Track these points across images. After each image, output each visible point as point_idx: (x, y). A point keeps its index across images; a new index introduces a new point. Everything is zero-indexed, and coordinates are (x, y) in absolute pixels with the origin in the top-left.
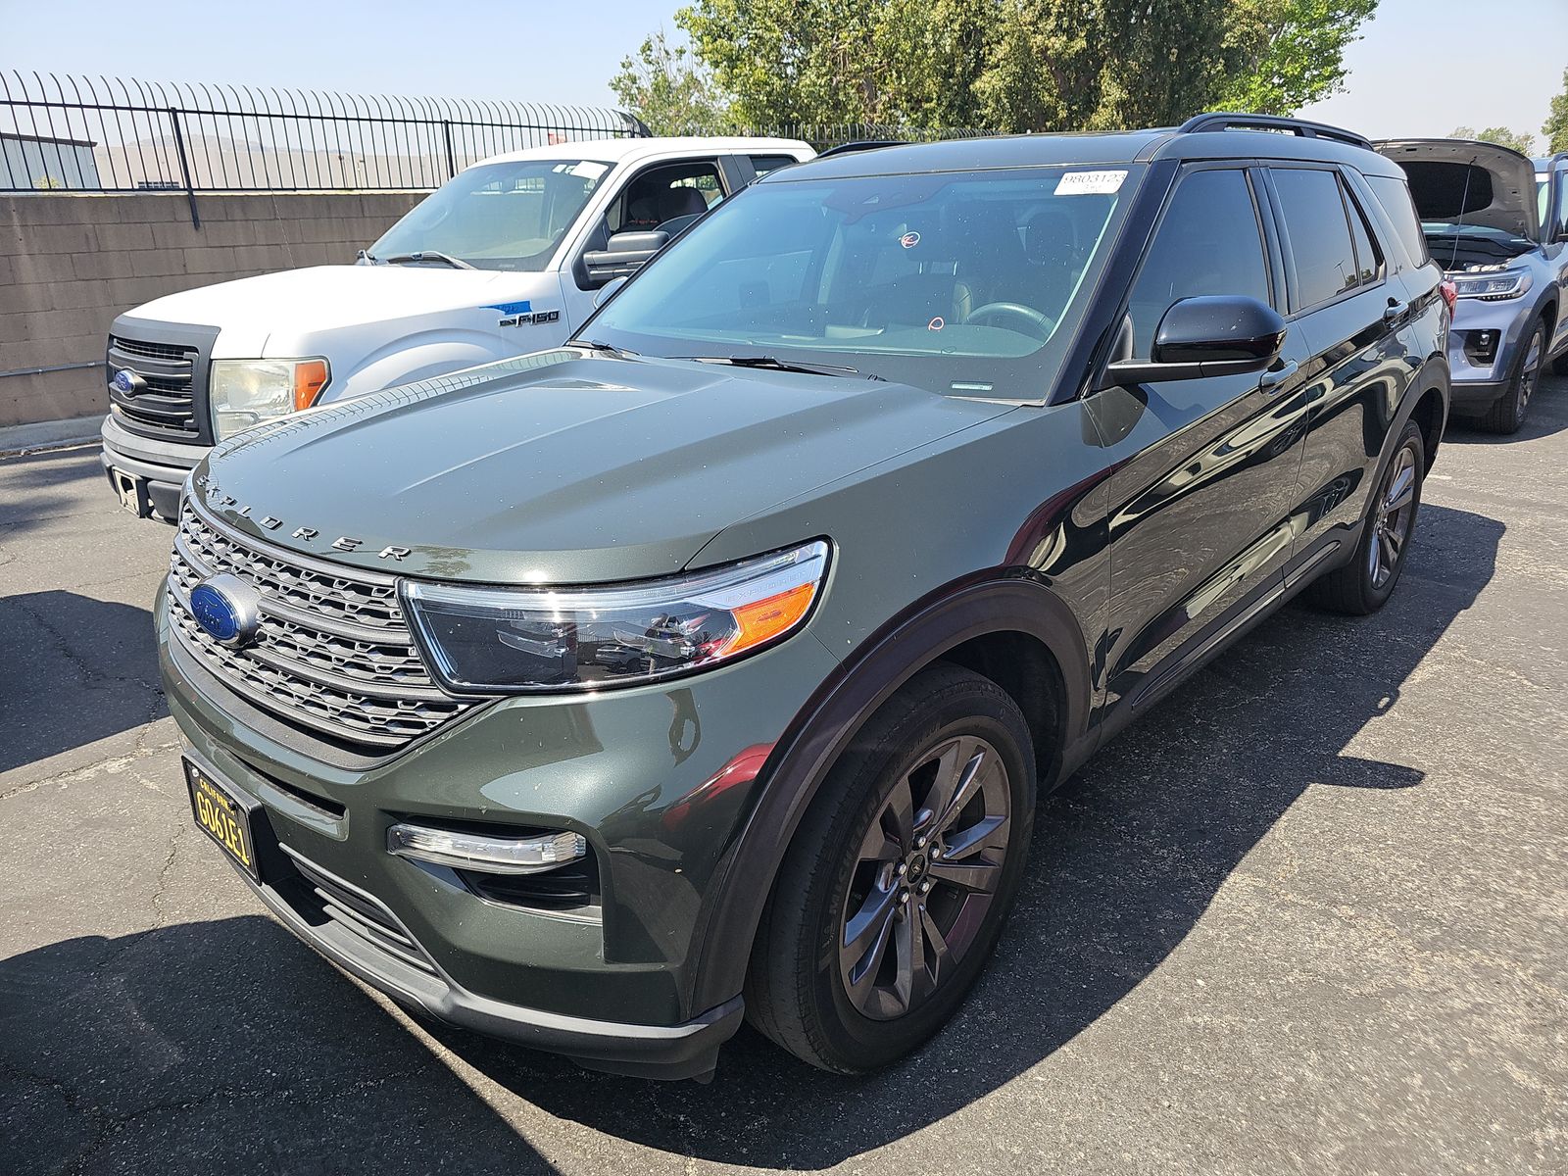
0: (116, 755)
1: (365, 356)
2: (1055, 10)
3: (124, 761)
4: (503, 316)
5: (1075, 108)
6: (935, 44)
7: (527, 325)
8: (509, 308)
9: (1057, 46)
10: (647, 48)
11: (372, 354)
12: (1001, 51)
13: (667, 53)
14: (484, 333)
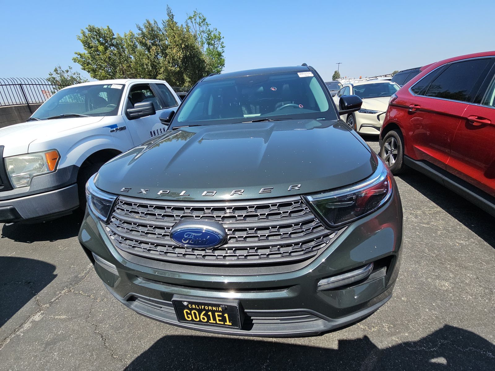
0: (33, 313)
1: (71, 146)
2: (171, 62)
3: (39, 314)
4: (110, 129)
5: (180, 82)
6: (147, 68)
7: (118, 131)
8: (112, 127)
9: (174, 69)
10: (56, 70)
11: (73, 146)
12: (162, 70)
13: (63, 71)
14: (107, 135)
